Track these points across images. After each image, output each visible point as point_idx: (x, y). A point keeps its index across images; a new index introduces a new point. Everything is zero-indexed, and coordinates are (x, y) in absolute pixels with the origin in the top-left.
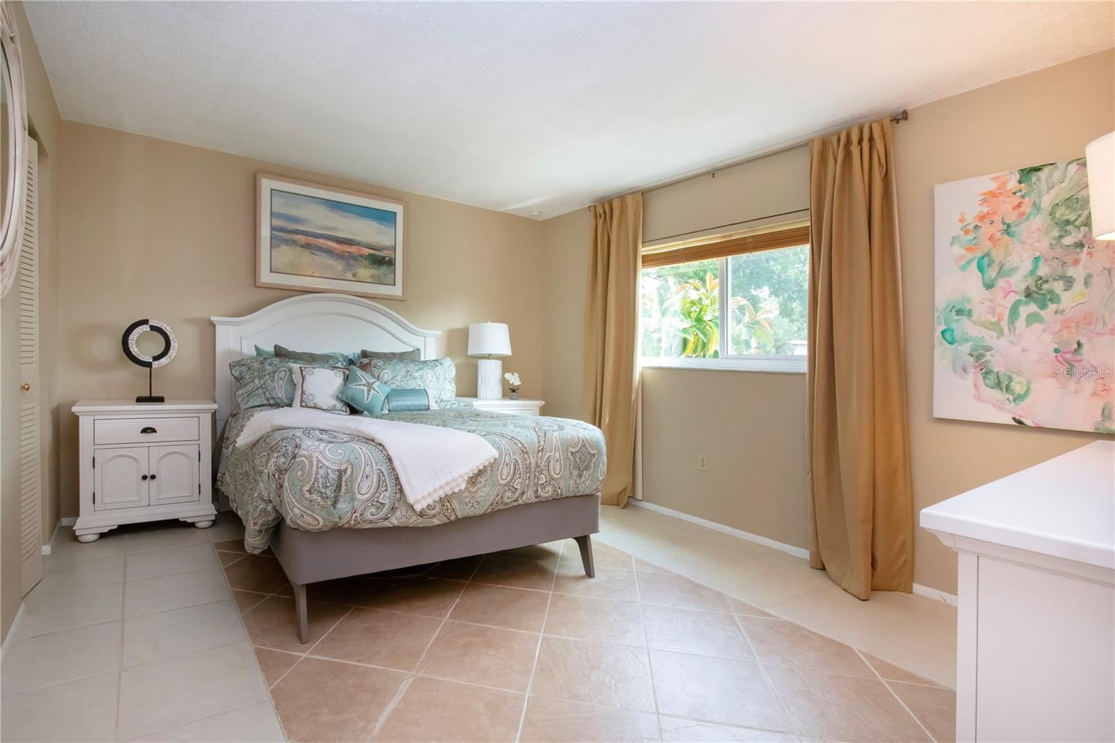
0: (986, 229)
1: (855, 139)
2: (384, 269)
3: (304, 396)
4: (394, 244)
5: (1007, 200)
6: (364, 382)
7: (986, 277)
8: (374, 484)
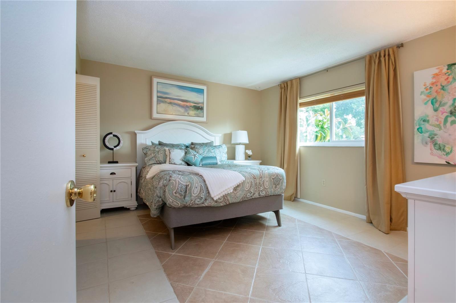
0: (434, 88)
1: (382, 55)
2: (199, 111)
3: (170, 160)
4: (203, 101)
5: (443, 77)
6: (193, 154)
7: (435, 107)
8: (199, 190)
